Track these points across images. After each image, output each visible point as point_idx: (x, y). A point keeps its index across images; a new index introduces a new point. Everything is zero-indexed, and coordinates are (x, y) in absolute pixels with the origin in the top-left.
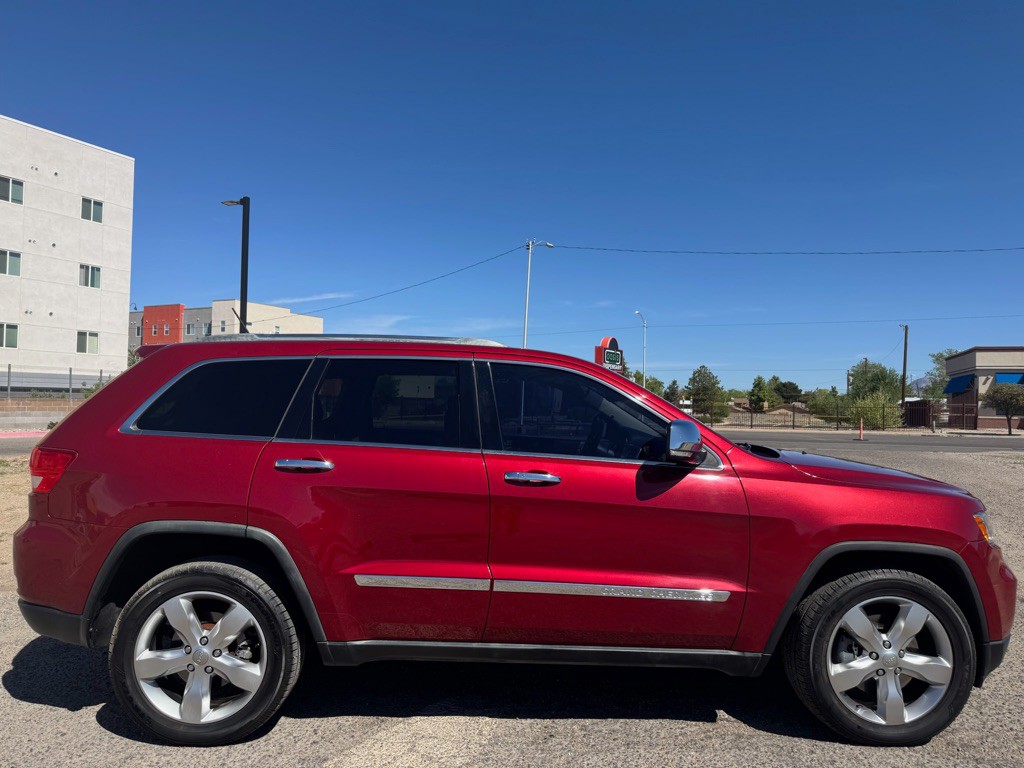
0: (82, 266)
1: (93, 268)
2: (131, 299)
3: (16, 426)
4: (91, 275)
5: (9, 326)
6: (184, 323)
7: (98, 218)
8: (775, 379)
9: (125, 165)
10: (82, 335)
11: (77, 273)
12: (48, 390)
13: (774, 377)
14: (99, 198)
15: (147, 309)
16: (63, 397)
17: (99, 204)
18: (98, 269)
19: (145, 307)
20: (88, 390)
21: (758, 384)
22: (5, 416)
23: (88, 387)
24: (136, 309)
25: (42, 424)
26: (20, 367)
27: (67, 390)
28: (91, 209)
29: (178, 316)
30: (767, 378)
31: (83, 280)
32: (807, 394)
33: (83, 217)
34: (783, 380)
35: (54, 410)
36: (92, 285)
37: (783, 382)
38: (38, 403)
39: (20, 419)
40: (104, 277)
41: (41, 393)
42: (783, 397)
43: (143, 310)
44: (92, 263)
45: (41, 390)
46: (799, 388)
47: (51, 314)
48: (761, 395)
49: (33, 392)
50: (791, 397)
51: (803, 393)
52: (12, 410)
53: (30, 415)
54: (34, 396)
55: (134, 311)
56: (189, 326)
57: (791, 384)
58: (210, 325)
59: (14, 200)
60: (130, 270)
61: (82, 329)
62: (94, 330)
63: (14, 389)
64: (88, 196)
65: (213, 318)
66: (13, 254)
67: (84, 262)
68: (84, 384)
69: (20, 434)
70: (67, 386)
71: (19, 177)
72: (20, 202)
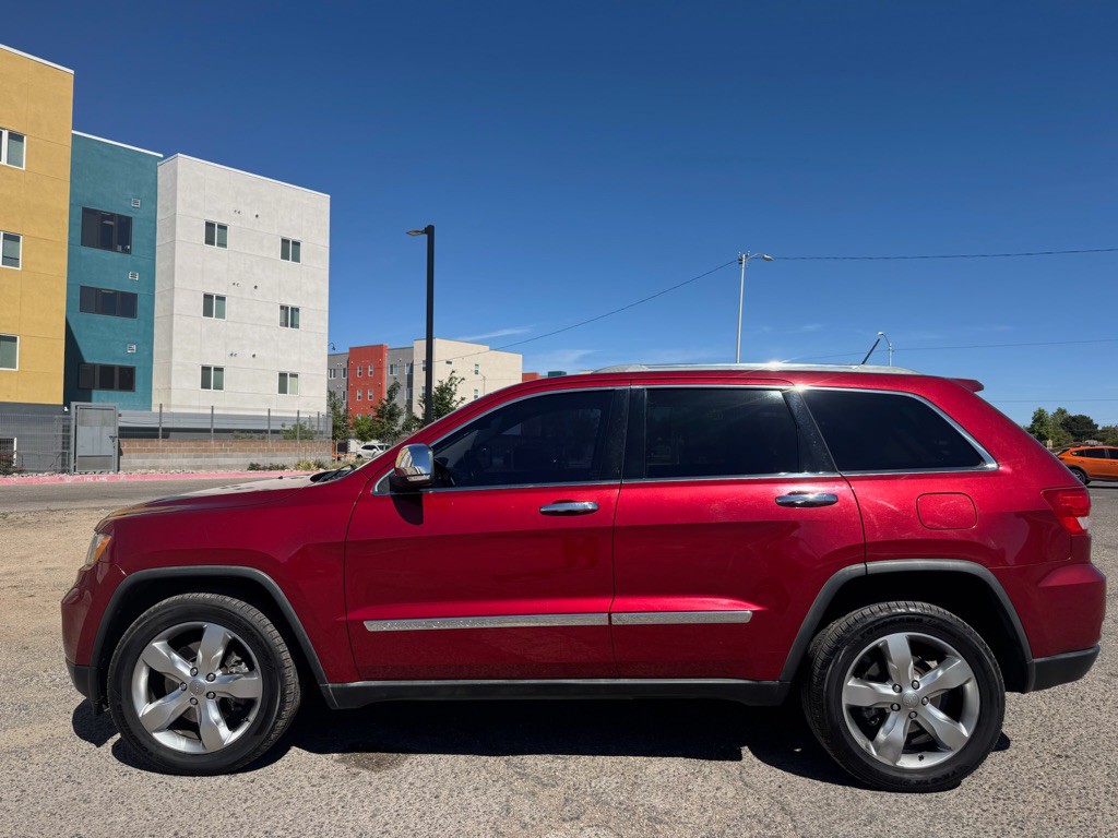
0: (282, 307)
1: (292, 309)
2: (329, 339)
3: (219, 467)
4: (290, 316)
5: (216, 369)
6: (387, 363)
7: (296, 258)
8: (1061, 412)
9: (320, 202)
10: (283, 376)
11: (277, 315)
12: (249, 431)
13: (1059, 410)
14: (297, 238)
15: (352, 350)
16: (264, 438)
17: (297, 244)
18: (297, 310)
19: (350, 349)
20: (287, 431)
21: (1039, 418)
22: (208, 457)
23: (287, 428)
24: (334, 349)
25: (242, 466)
26: (225, 409)
27: (266, 431)
28: (290, 250)
29: (381, 356)
30: (1050, 411)
31: (283, 321)
32: (1105, 430)
33: (282, 258)
34: (1073, 412)
35: (254, 451)
36: (292, 326)
37: (1073, 415)
38: (239, 444)
39: (222, 461)
40: (303, 318)
41: (243, 435)
42: (1073, 434)
43: (348, 351)
44: (291, 303)
45: (243, 431)
46: (1095, 422)
47: (254, 356)
48: (1043, 431)
49: (236, 433)
50: (1084, 433)
51: (1100, 428)
52: (215, 451)
53: (231, 457)
54: (237, 437)
55: (333, 352)
56: (392, 366)
57: (1083, 418)
58: (412, 365)
59: (219, 245)
60: (327, 309)
61: (283, 370)
62: (294, 371)
63: (216, 431)
64: (287, 237)
65: (415, 359)
66: (219, 298)
67: (284, 303)
68: (283, 426)
69: (222, 475)
70: (266, 428)
71: (224, 222)
72: (225, 245)
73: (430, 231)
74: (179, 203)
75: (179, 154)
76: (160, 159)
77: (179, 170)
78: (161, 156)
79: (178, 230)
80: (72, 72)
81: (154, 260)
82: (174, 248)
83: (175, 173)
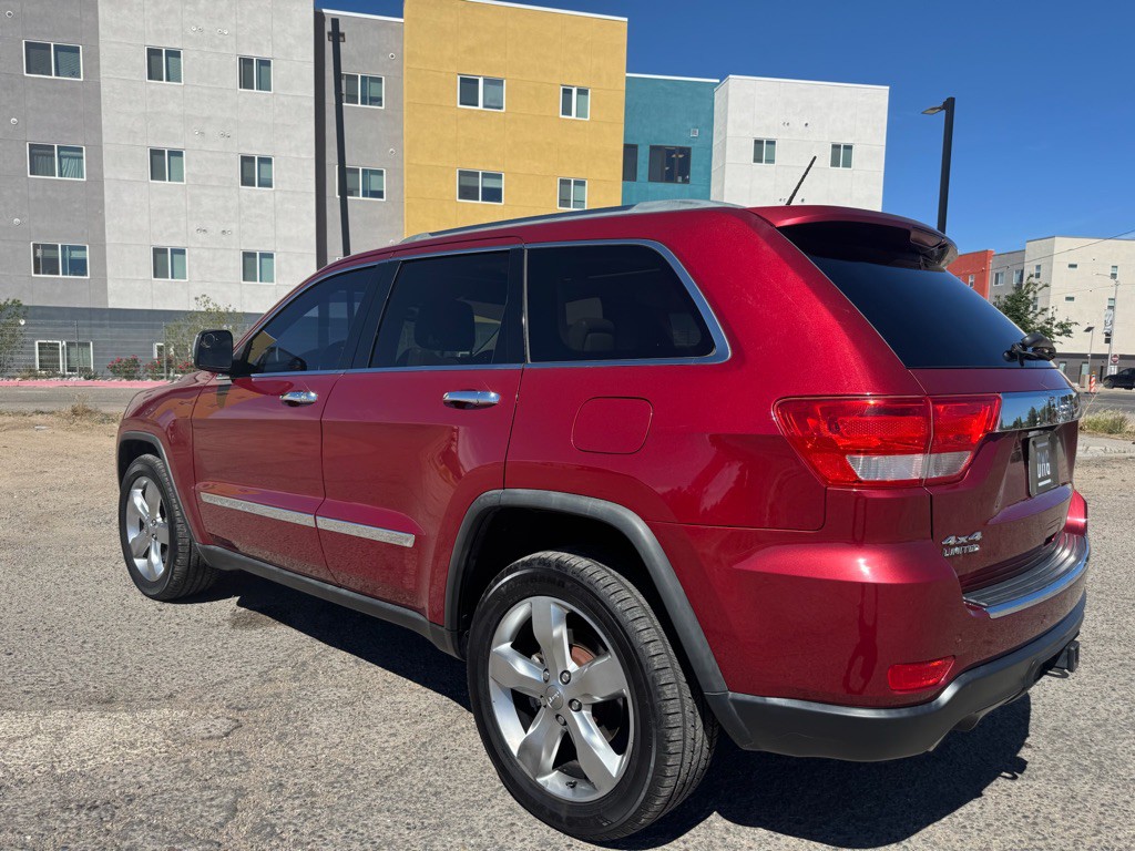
6: (991, 272)
9: (880, 96)
14: (848, 142)
17: (848, 147)
28: (841, 155)
29: (985, 264)
33: (833, 166)
56: (997, 275)
58: (1022, 271)
59: (767, 161)
64: (838, 142)
65: (1026, 263)
71: (771, 137)
72: (772, 161)
73: (949, 106)
74: (729, 125)
75: (731, 76)
76: (717, 84)
77: (730, 92)
78: (718, 81)
79: (728, 153)
80: (626, 19)
81: (709, 186)
82: (724, 172)
83: (727, 95)
